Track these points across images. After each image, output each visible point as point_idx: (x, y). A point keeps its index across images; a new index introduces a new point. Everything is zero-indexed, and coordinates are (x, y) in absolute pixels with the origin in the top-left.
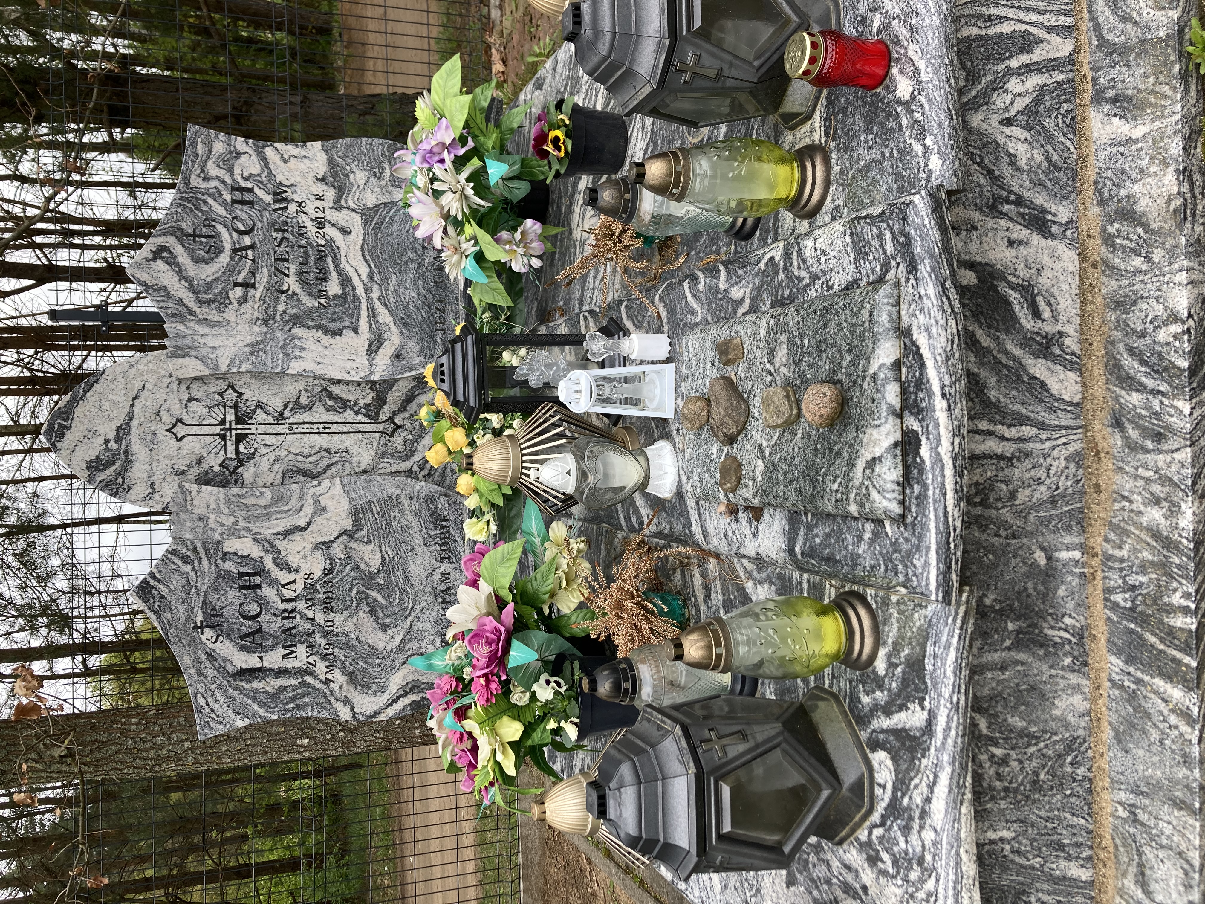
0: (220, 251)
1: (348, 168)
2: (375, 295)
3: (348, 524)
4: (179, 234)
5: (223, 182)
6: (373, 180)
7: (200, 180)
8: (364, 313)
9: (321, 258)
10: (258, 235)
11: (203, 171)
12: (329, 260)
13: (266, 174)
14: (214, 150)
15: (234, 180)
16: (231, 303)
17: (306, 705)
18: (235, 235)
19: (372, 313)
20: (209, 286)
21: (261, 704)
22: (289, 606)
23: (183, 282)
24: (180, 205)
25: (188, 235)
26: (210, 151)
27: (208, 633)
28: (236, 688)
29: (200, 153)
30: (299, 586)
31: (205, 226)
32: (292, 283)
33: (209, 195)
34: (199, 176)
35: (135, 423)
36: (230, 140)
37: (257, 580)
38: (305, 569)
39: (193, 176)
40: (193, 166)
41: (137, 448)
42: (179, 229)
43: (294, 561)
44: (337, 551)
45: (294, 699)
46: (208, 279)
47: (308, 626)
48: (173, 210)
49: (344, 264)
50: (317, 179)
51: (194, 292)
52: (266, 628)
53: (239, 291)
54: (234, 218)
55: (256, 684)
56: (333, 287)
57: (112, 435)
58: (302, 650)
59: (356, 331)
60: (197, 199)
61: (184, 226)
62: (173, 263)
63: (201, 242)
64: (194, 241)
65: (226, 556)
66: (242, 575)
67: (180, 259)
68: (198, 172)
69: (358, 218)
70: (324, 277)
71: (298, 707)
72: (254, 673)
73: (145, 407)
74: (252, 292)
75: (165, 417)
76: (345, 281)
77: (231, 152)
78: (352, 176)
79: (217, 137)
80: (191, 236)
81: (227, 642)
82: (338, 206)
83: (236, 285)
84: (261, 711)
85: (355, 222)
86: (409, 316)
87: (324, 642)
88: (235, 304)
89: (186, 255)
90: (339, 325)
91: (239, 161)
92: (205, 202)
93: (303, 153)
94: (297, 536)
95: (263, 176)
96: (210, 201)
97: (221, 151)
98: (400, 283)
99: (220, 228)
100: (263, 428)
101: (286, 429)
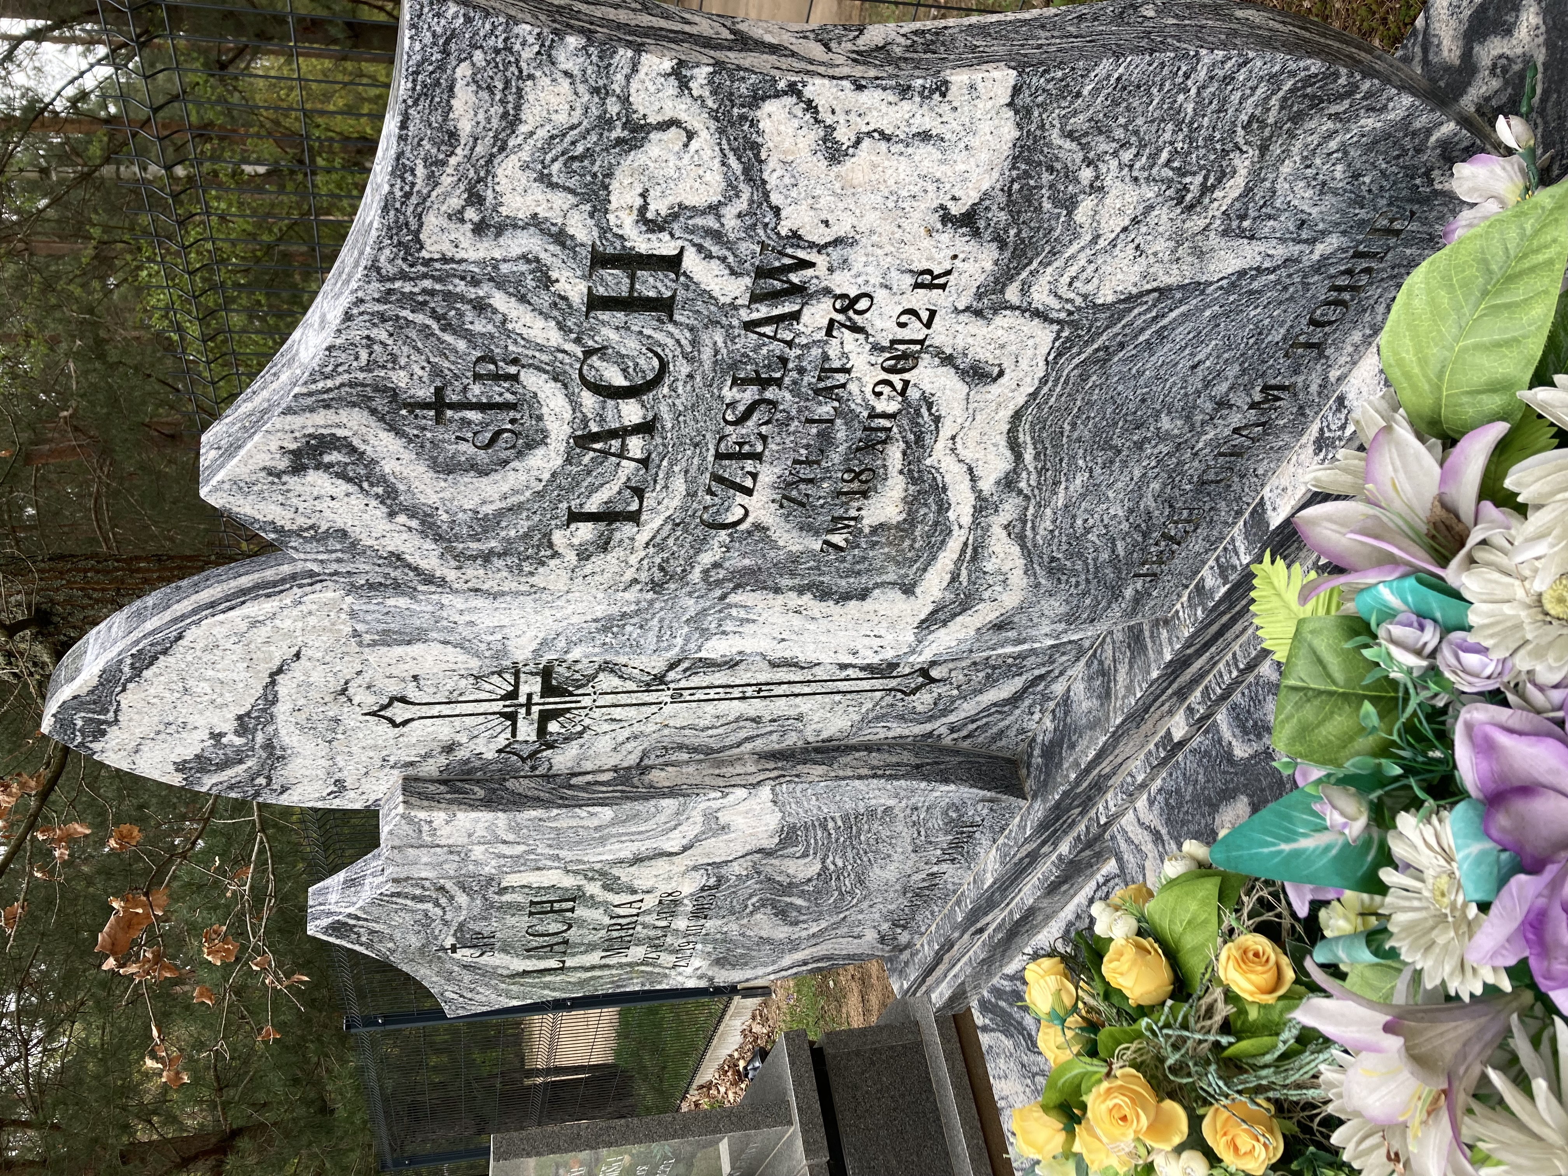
1: (1086, 174)
2: (1002, 519)
4: (380, 403)
5: (561, 238)
6: (1163, 215)
7: (463, 234)
8: (948, 554)
11: (475, 198)
12: (896, 450)
13: (742, 205)
14: (531, 116)
15: (604, 231)
16: (556, 555)
18: (589, 400)
19: (973, 555)
20: (488, 523)
23: (402, 519)
24: (383, 318)
25: (414, 406)
26: (512, 121)
29: (465, 127)
31: (477, 377)
32: (757, 506)
33: (500, 283)
34: (458, 217)
36: (605, 70)
39: (432, 220)
40: (433, 180)
42: (382, 390)
46: (488, 509)
48: (356, 333)
50: (946, 218)
51: (438, 538)
53: (585, 531)
54: (589, 353)
56: (882, 509)
57: (227, 727)
59: (908, 589)
60: (448, 296)
61: (400, 379)
62: (363, 475)
63: (466, 423)
64: (439, 419)
65: (503, 891)
67: (388, 467)
68: (455, 202)
69: (1044, 335)
73: (304, 685)
74: (627, 529)
75: (359, 695)
76: (925, 492)
77: (605, 122)
78: (1086, 206)
79: (546, 55)
80: (426, 406)
82: (988, 305)
83: (575, 517)
85: (1030, 347)
86: (1076, 555)
88: (571, 557)
89: (408, 455)
90: (865, 581)
91: (637, 158)
92: (481, 307)
93: (925, 121)
95: (729, 213)
96: (500, 301)
97: (562, 119)
99: (532, 380)
100: (609, 699)
101: (665, 696)
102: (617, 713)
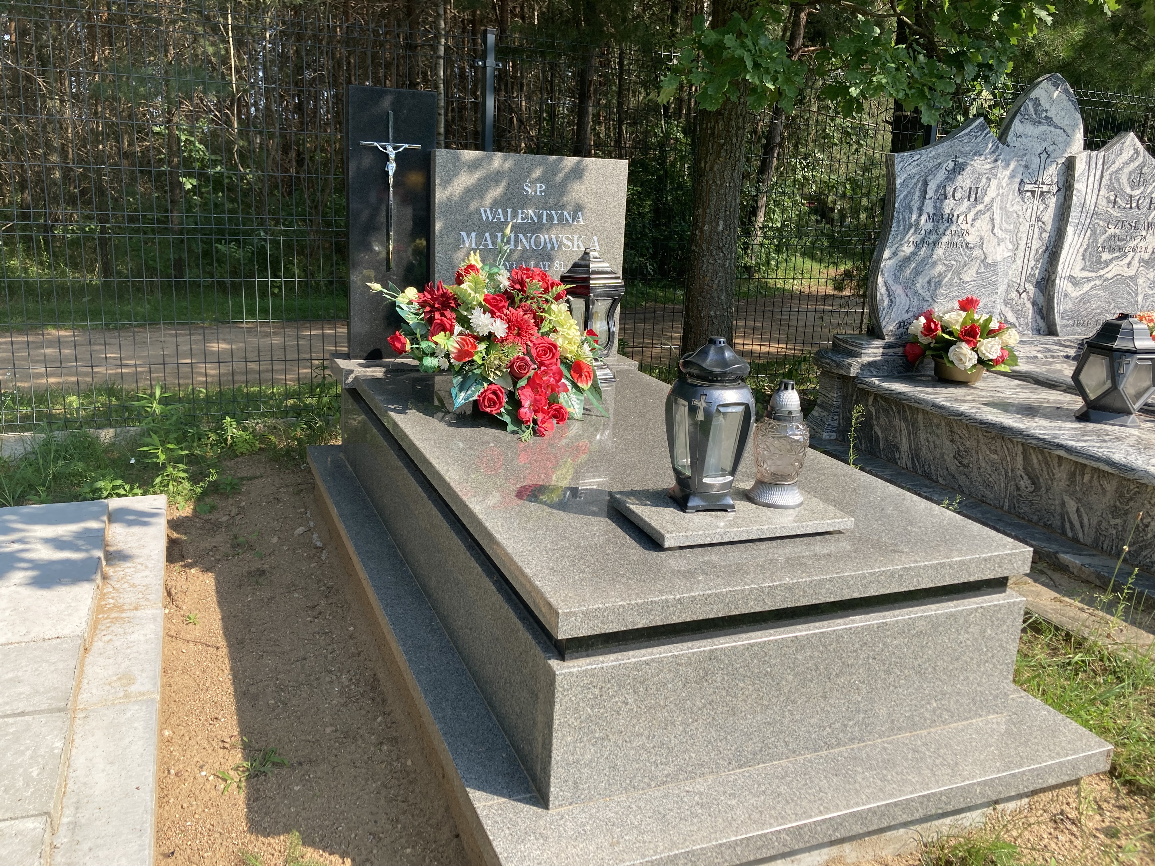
0: (1132, 189)
2: (1098, 282)
3: (989, 260)
8: (1090, 274)
9: (1120, 249)
10: (1135, 211)
12: (1117, 254)
16: (1108, 192)
17: (899, 227)
18: (1138, 197)
19: (1089, 280)
20: (1118, 180)
21: (905, 198)
22: (954, 219)
23: (1122, 165)
25: (1141, 170)
27: (951, 165)
28: (918, 181)
30: (964, 226)
31: (1144, 180)
32: (1111, 231)
35: (1052, 129)
37: (973, 199)
38: (972, 231)
41: (1041, 128)
43: (977, 224)
44: (977, 252)
45: (904, 219)
46: (1121, 180)
47: (941, 231)
49: (1115, 263)
51: (1116, 171)
52: (947, 202)
53: (1112, 198)
54: (1145, 198)
55: (917, 194)
56: (1106, 256)
57: (1049, 114)
58: (930, 226)
59: (1083, 269)
62: (1132, 160)
63: (1137, 177)
64: (1139, 174)
65: (989, 179)
66: (977, 189)
67: (1132, 164)
69: (1133, 273)
70: (1111, 250)
71: (899, 221)
72: (924, 193)
73: (1059, 136)
74: (1111, 206)
75: (1052, 148)
76: (1107, 263)
80: (1141, 172)
81: (944, 177)
82: (1141, 260)
83: (1116, 196)
84: (902, 196)
85: (1132, 272)
86: (1084, 303)
87: (931, 241)
88: (1107, 195)
89: (1134, 168)
90: (1087, 258)
94: (990, 227)
98: (1100, 298)
99: (1142, 189)
100: (1035, 208)
101: (1033, 222)
102: (1029, 211)
